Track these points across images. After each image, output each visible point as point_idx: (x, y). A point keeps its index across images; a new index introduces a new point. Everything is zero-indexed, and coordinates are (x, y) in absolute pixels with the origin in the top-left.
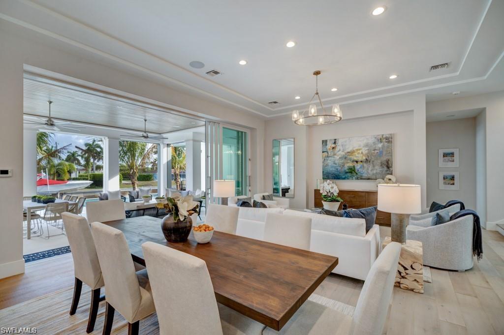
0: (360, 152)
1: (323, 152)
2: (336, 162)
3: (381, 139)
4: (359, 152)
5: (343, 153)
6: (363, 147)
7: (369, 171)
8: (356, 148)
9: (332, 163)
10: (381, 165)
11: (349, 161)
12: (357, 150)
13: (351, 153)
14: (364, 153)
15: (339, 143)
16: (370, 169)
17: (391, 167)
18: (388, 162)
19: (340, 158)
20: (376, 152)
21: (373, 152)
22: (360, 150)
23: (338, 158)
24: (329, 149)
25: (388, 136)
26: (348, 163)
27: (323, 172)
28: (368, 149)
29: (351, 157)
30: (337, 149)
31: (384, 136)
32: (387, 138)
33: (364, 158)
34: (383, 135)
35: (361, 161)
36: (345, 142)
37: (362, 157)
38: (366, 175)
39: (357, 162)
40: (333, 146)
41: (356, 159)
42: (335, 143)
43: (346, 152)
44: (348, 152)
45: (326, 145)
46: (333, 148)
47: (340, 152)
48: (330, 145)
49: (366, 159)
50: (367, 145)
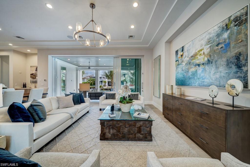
0: (202, 52)
1: (176, 61)
2: (184, 68)
3: (226, 25)
4: (200, 53)
5: (188, 59)
6: (205, 45)
7: (212, 76)
8: (199, 50)
9: (181, 70)
10: (228, 65)
11: (192, 66)
12: (199, 51)
13: (194, 57)
14: (206, 53)
15: (185, 49)
16: (213, 72)
17: (246, 65)
18: (238, 57)
19: (186, 64)
20: (220, 46)
21: (217, 47)
22: (201, 50)
23: (185, 64)
24: (180, 57)
25: (238, 14)
26: (191, 68)
27: (176, 79)
28: (210, 47)
29: (194, 61)
30: (184, 56)
31: (232, 18)
32: (236, 20)
33: (206, 59)
34: (229, 18)
35: (203, 64)
36: (190, 46)
37: (204, 59)
38: (208, 81)
39: (199, 65)
40: (182, 53)
41: (198, 62)
42: (183, 51)
43: (190, 56)
44: (192, 57)
45: (178, 55)
46: (182, 56)
47: (186, 58)
48: (180, 53)
49: (208, 60)
50: (209, 42)
